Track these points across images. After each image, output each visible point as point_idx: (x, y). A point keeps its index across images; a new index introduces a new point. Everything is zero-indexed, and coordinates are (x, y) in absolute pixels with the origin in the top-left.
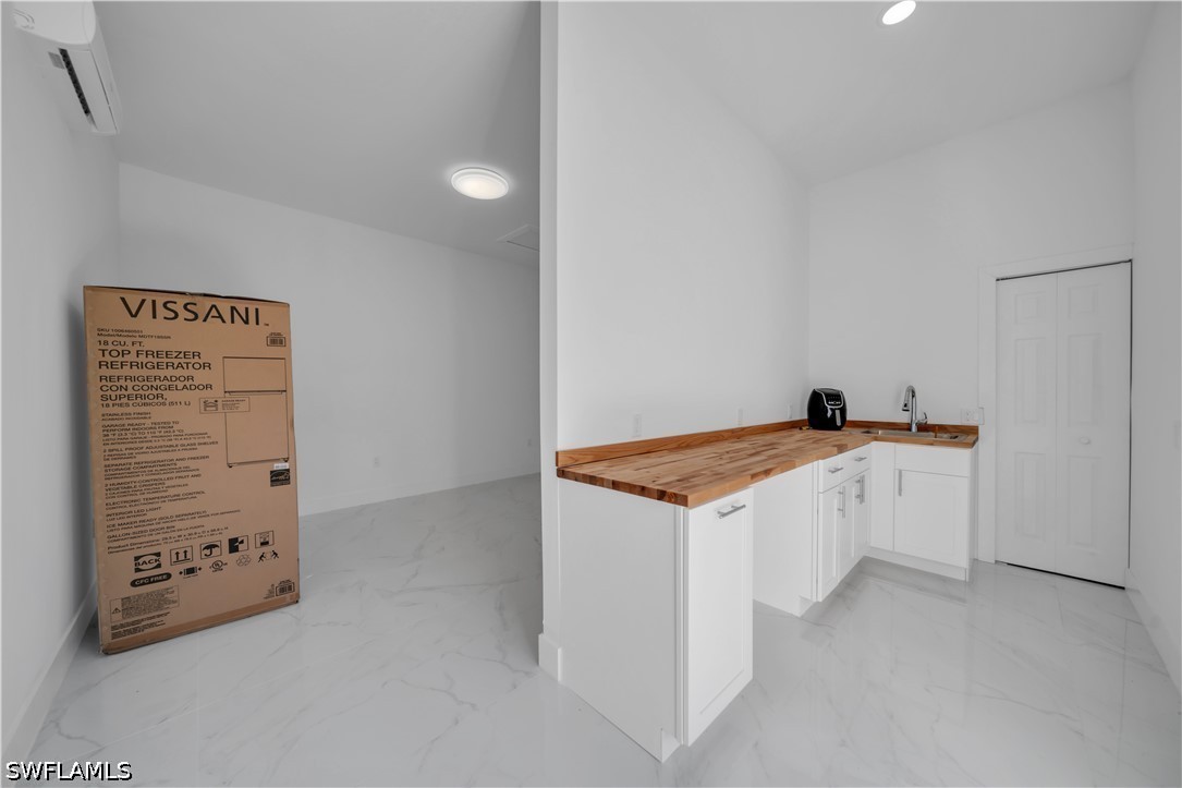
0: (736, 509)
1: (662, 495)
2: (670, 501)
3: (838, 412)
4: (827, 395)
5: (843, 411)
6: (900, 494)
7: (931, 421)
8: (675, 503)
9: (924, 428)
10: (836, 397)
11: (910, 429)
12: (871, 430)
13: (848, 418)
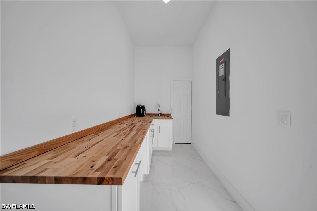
0: (139, 164)
1: (101, 181)
2: (108, 184)
3: (144, 111)
4: (141, 107)
5: (145, 111)
6: (159, 132)
7: (163, 113)
8: (112, 184)
9: (161, 115)
10: (143, 107)
11: (158, 115)
12: (151, 116)
13: (146, 113)
